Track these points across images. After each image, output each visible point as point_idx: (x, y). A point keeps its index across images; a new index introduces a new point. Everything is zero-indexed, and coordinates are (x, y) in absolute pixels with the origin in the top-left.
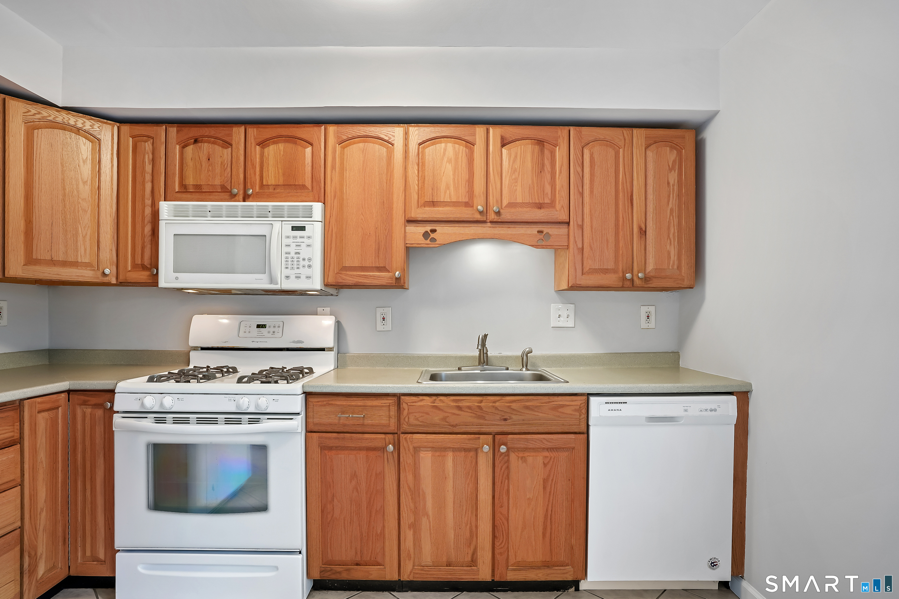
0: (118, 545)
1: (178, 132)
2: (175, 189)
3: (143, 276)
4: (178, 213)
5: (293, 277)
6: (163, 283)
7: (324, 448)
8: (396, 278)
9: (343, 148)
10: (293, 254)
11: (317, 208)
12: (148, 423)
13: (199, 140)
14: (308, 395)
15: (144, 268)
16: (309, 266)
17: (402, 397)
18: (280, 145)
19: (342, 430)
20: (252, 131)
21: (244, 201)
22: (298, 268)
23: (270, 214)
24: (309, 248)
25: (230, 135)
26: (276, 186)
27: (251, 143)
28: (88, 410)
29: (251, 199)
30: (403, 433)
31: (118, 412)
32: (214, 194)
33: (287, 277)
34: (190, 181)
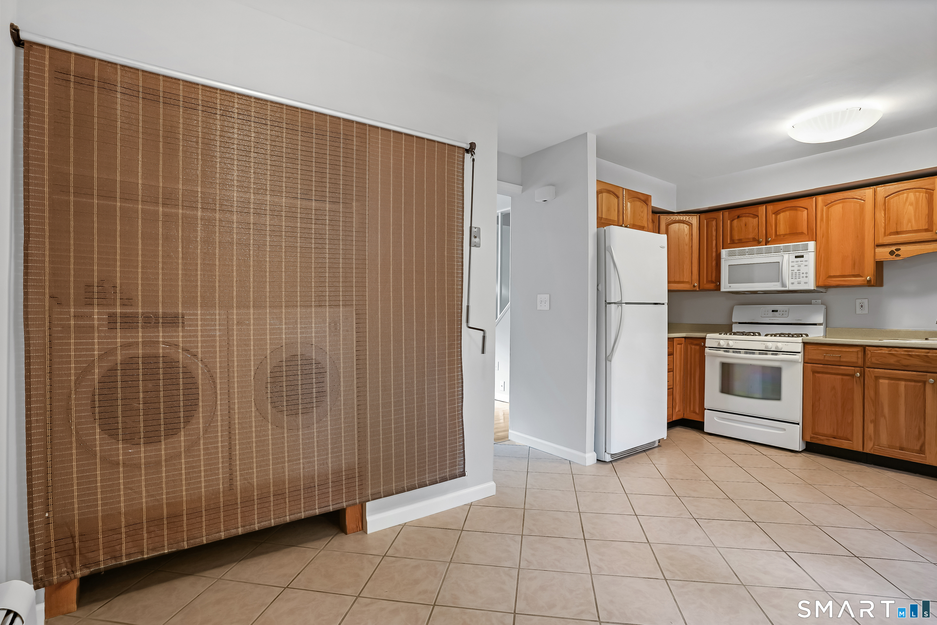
0: (706, 406)
1: (729, 213)
2: (728, 242)
3: (712, 286)
4: (730, 254)
5: (796, 283)
6: (723, 289)
7: (814, 372)
8: (868, 281)
9: (829, 208)
10: (796, 271)
11: (811, 245)
12: (721, 352)
13: (740, 216)
14: (805, 344)
15: (712, 282)
16: (806, 277)
17: (867, 347)
18: (787, 212)
19: (826, 363)
20: (770, 207)
21: (766, 245)
22: (799, 278)
23: (782, 251)
24: (806, 267)
25: (758, 211)
26: (784, 235)
27: (770, 214)
28: (693, 347)
29: (770, 243)
30: (867, 368)
31: (706, 347)
32: (749, 242)
33: (793, 283)
34: (736, 237)
